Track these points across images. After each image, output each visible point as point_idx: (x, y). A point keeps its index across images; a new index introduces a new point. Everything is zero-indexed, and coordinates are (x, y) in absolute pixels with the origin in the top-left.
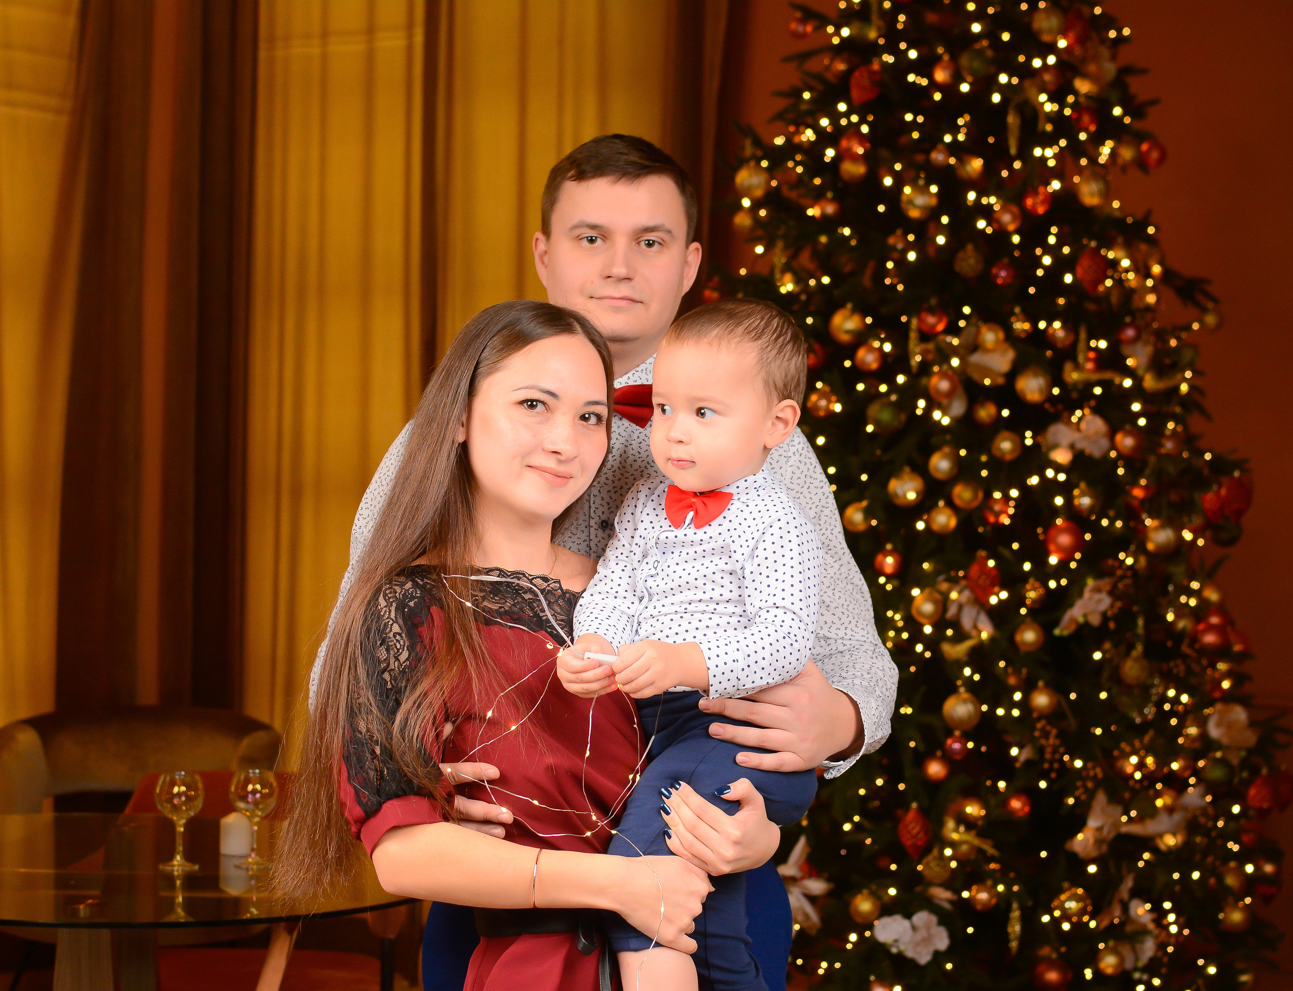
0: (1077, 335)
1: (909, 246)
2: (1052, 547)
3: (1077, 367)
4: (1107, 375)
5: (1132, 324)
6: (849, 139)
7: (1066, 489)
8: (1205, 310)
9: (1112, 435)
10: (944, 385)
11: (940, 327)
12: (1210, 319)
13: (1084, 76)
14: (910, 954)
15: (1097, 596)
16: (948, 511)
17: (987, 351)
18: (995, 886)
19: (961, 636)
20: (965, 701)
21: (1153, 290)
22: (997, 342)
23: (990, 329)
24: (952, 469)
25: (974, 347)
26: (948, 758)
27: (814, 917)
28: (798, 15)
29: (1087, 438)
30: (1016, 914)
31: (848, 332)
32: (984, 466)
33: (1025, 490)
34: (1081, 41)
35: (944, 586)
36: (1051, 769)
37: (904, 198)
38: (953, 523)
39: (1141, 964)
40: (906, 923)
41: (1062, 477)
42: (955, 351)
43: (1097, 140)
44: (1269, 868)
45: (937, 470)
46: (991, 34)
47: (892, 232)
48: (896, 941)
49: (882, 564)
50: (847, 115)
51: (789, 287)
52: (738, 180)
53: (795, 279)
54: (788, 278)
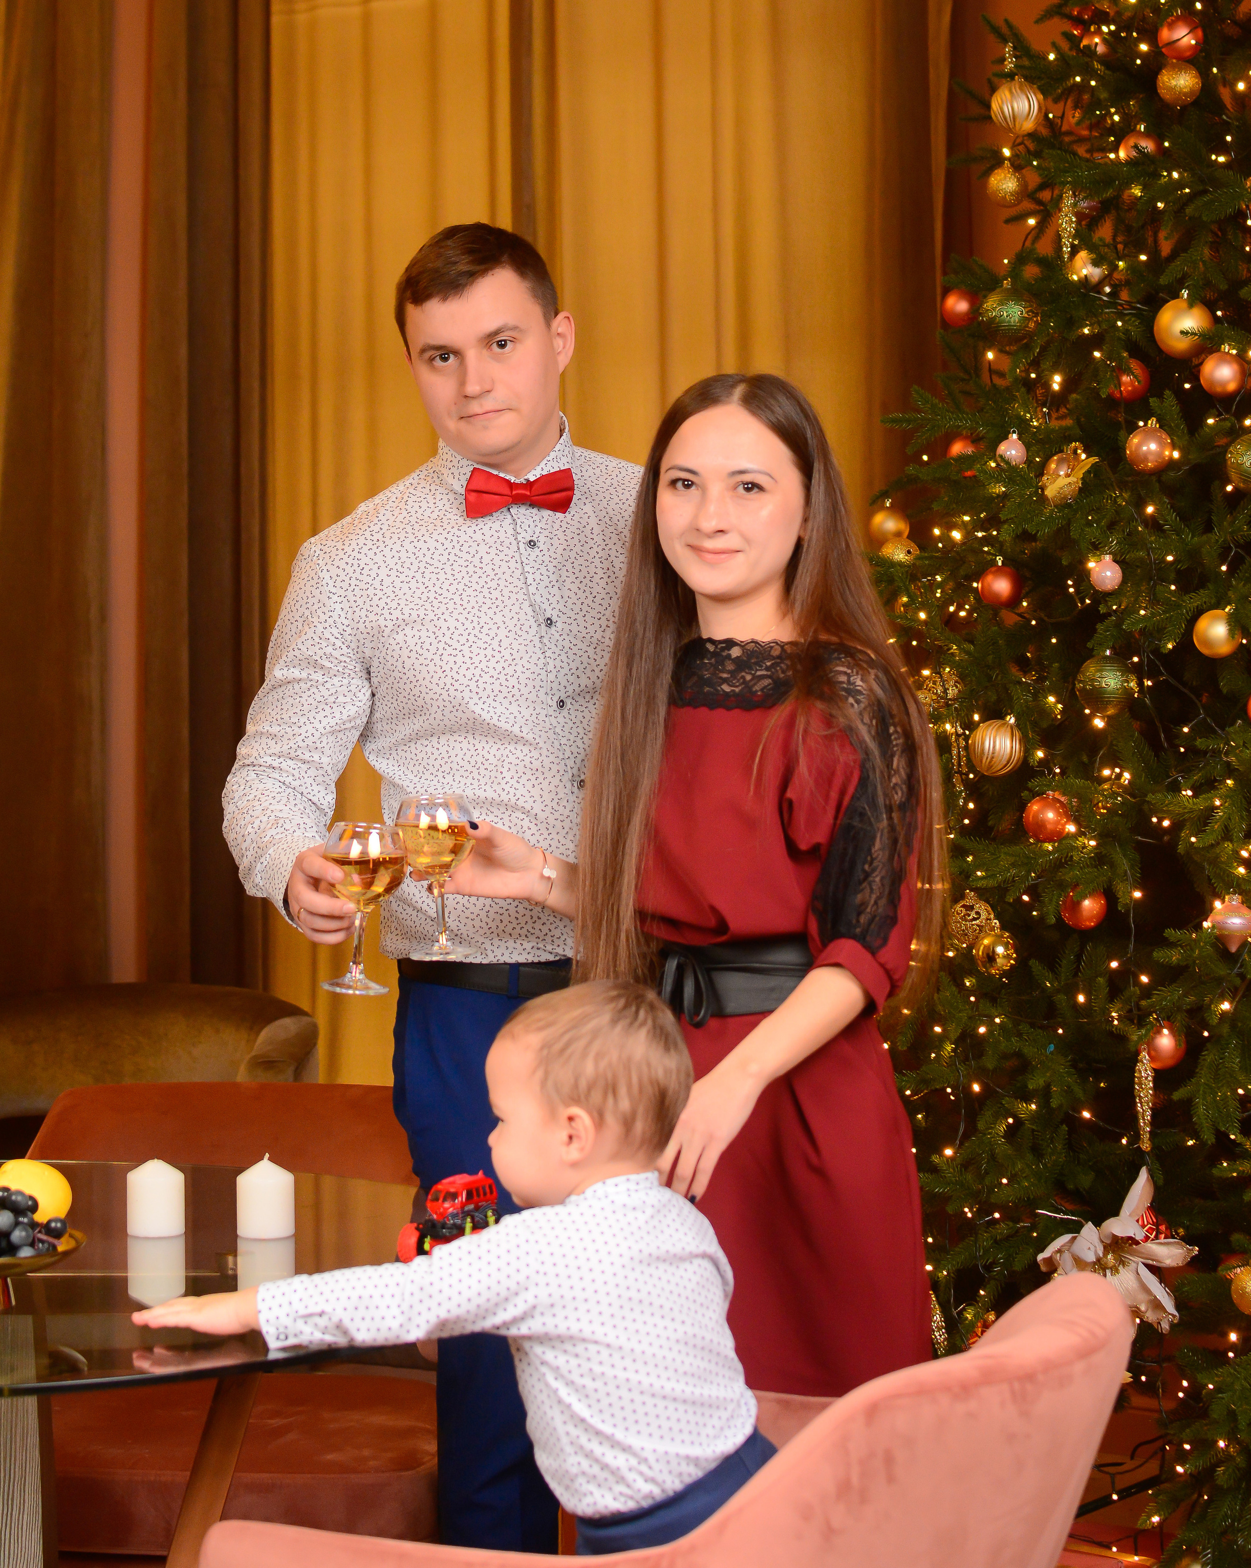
27: (1168, 1304)
31: (1184, 335)
51: (1085, 272)
52: (995, 106)
53: (1093, 256)
54: (1083, 255)
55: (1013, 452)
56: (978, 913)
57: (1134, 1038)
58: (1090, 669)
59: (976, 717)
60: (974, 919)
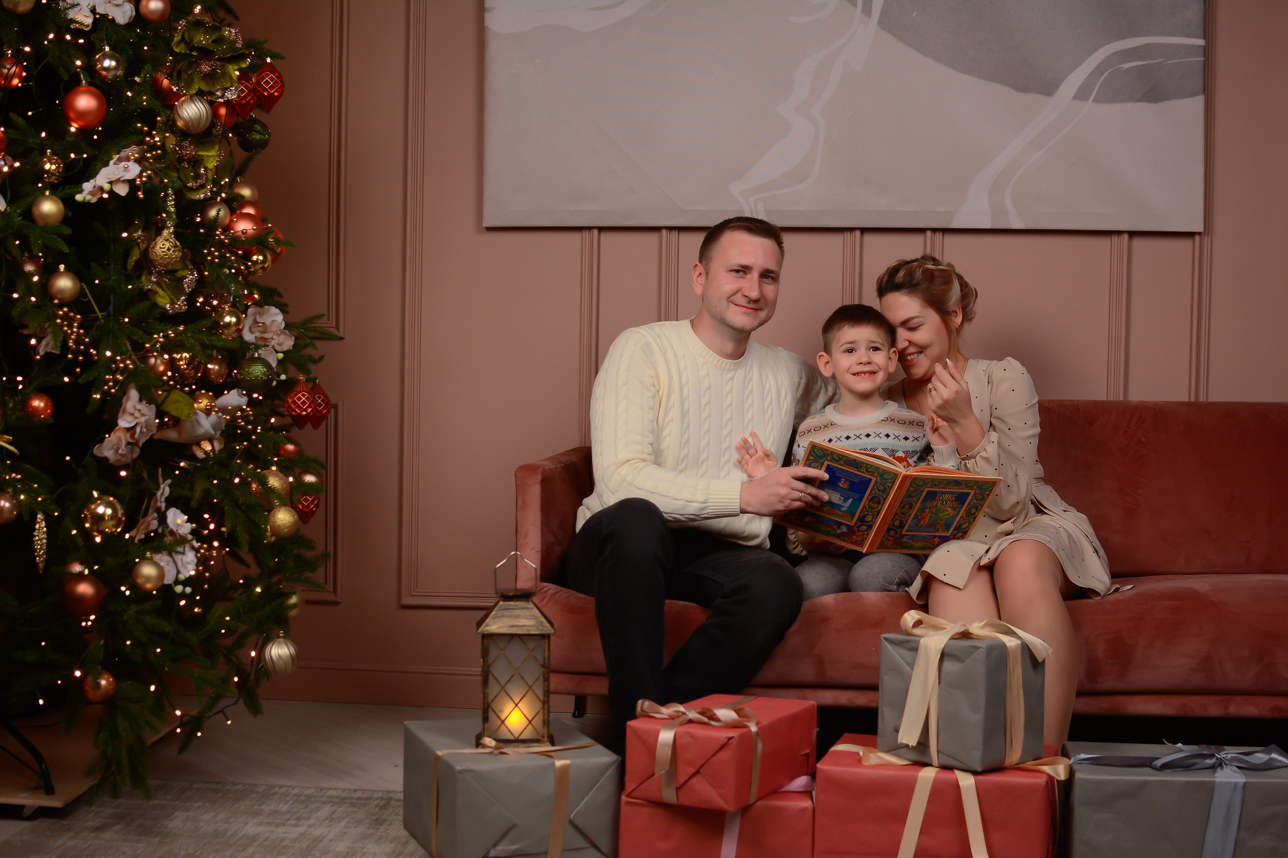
2: (72, 115)
7: (90, 51)
15: (124, 166)
18: (15, 496)
30: (41, 526)
36: (75, 361)
39: (182, 577)
41: (81, 41)
44: (310, 478)
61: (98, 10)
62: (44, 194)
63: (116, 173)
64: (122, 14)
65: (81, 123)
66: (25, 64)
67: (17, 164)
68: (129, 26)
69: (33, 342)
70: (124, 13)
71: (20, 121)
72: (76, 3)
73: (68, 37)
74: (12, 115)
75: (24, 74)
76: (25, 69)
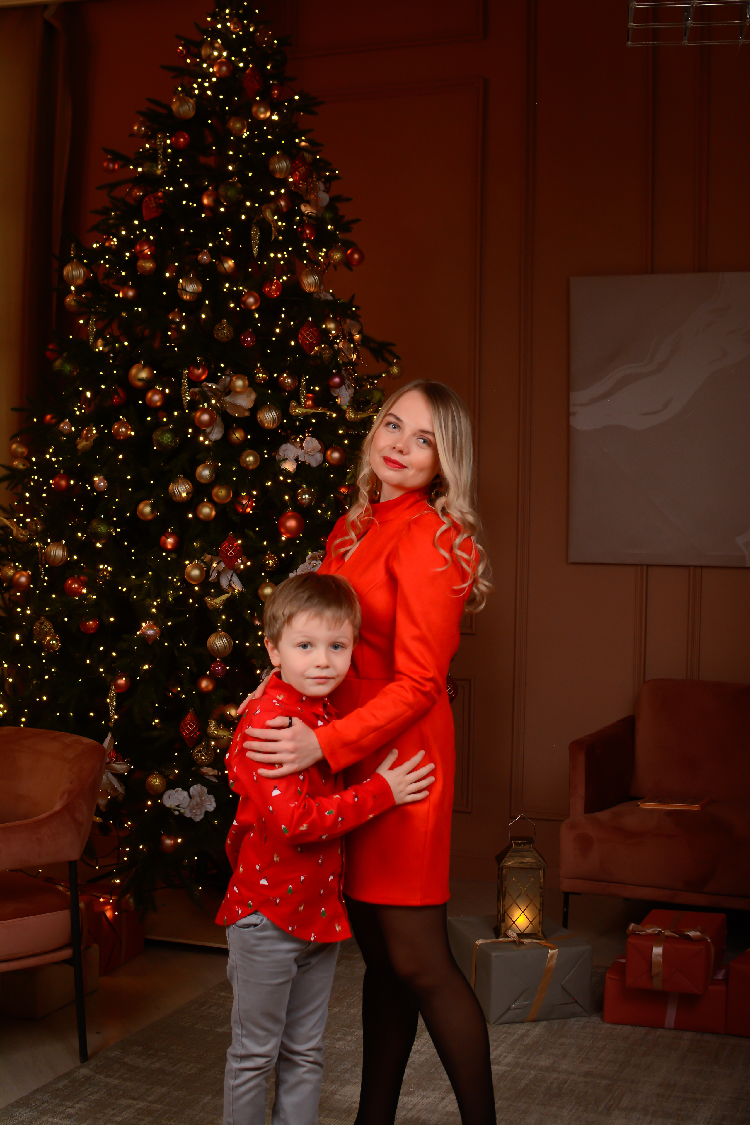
0: (300, 382)
1: (183, 321)
2: (283, 530)
3: (299, 404)
4: (320, 410)
5: (339, 374)
6: (141, 245)
7: (293, 489)
8: (391, 364)
9: (324, 451)
10: (206, 417)
11: (204, 377)
12: (395, 370)
13: (308, 202)
14: (188, 815)
15: (314, 562)
16: (210, 506)
17: (238, 393)
19: (220, 591)
20: (221, 637)
21: (355, 350)
22: (244, 386)
23: (238, 378)
24: (212, 476)
25: (229, 390)
26: (212, 677)
27: (120, 789)
28: (109, 157)
29: (307, 453)
31: (140, 380)
32: (234, 474)
33: (263, 490)
34: (304, 178)
35: (208, 557)
37: (179, 286)
38: (214, 513)
40: (185, 793)
41: (289, 481)
42: (215, 394)
43: (316, 247)
45: (201, 476)
46: (240, 172)
47: (172, 310)
48: (178, 806)
49: (165, 543)
50: (140, 227)
51: (101, 348)
52: (65, 273)
53: (104, 342)
54: (100, 342)
55: (67, 427)
56: (45, 626)
57: (109, 680)
58: (94, 524)
59: (49, 540)
60: (44, 628)
61: (300, 459)
62: (265, 582)
63: (309, 568)
64: (314, 460)
65: (288, 535)
66: (254, 500)
67: (249, 564)
68: (320, 466)
69: (258, 672)
70: (316, 460)
71: (251, 534)
72: (285, 457)
73: (281, 478)
74: (247, 531)
75: (254, 504)
76: (254, 502)
